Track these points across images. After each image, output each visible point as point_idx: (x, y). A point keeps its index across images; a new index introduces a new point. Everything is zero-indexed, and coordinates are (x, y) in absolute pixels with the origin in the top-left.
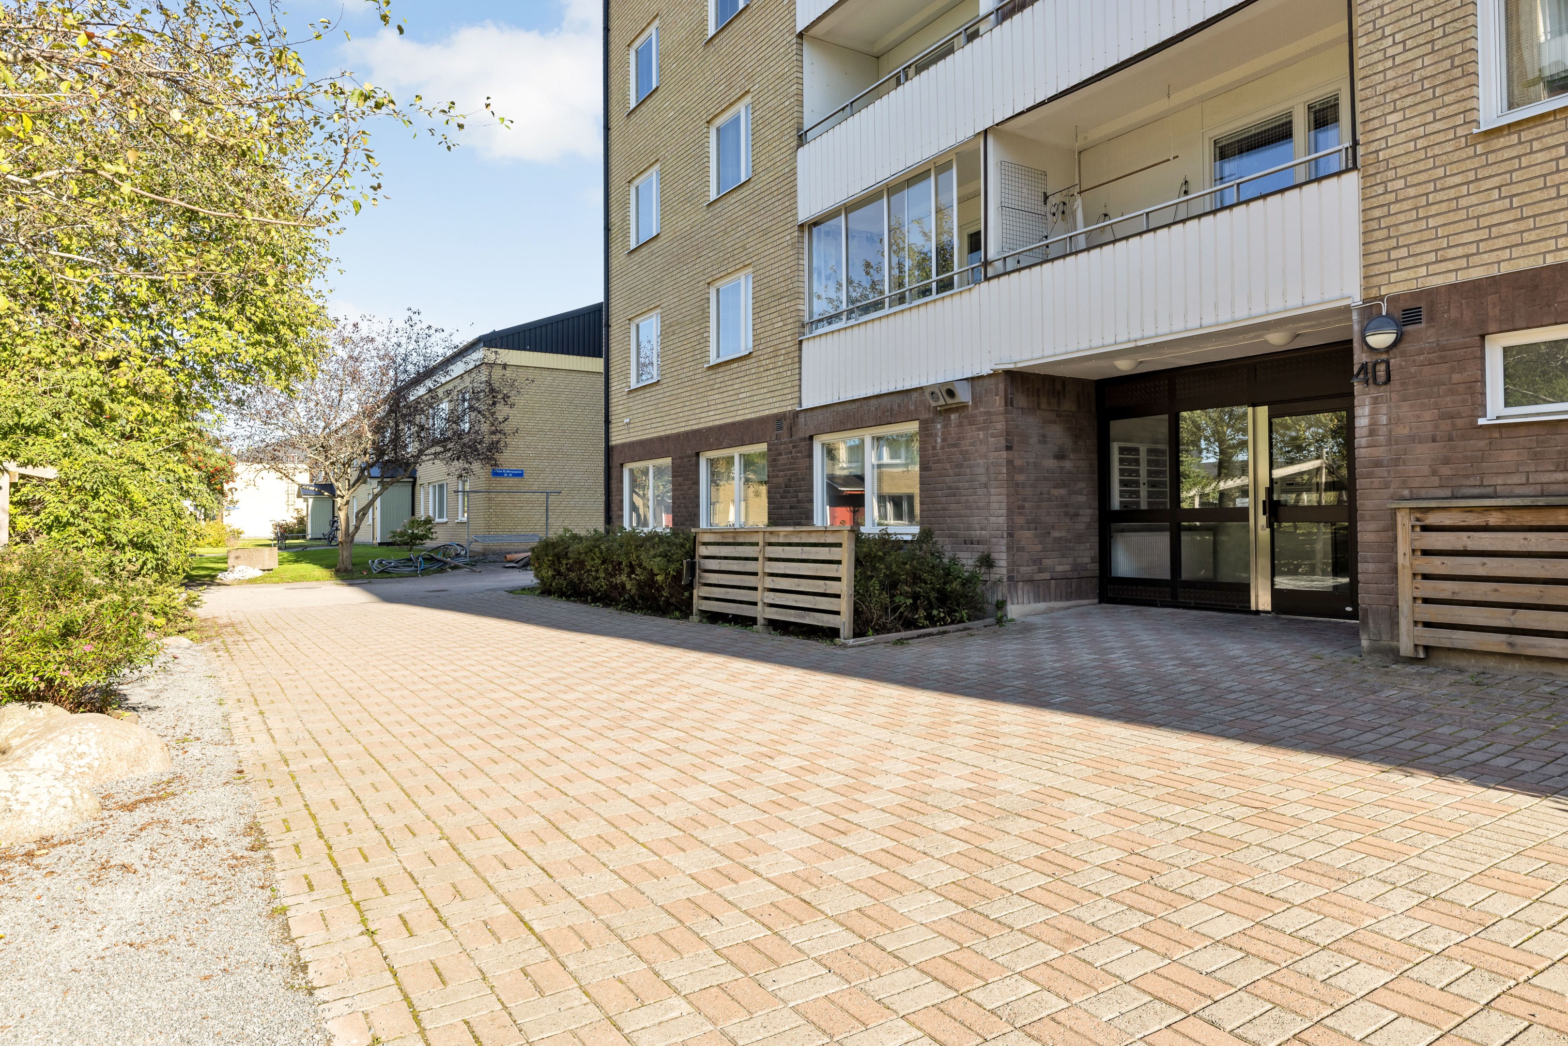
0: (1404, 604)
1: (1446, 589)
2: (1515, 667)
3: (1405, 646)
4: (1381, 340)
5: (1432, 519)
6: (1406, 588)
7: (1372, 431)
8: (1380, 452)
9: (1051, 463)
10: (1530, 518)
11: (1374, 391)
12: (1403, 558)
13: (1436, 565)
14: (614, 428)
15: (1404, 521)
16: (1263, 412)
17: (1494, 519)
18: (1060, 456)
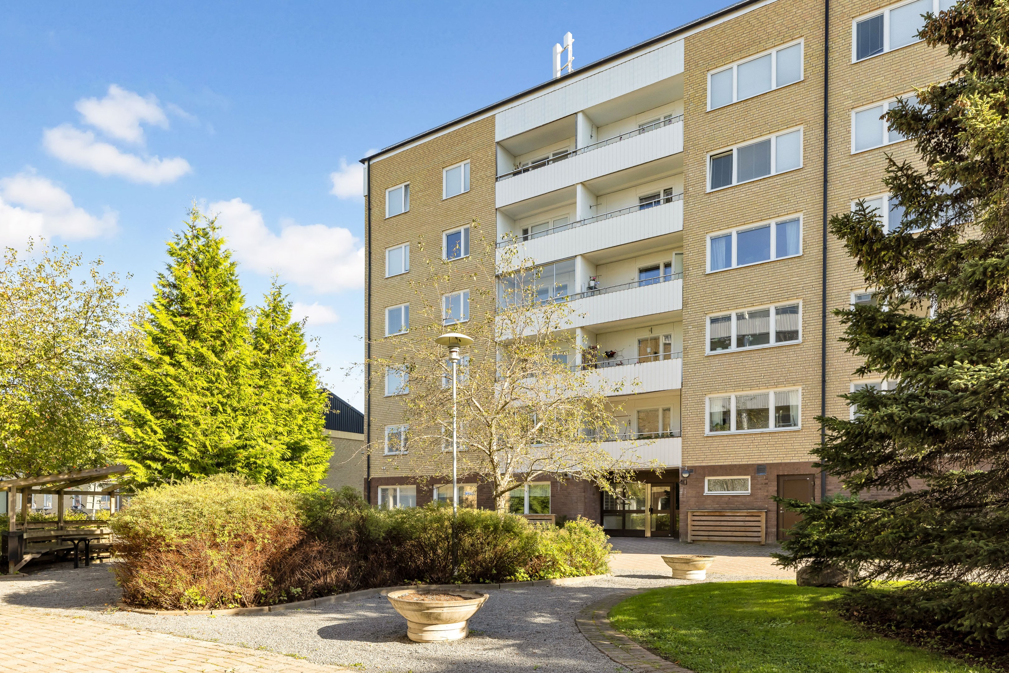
0: (689, 532)
1: (697, 528)
2: (709, 543)
3: (689, 540)
4: (686, 475)
5: (695, 514)
6: (690, 528)
7: (683, 495)
8: (684, 499)
9: (592, 496)
10: (712, 514)
11: (684, 486)
12: (689, 521)
13: (695, 523)
14: (372, 470)
15: (689, 514)
16: (649, 485)
17: (706, 514)
18: (594, 494)
